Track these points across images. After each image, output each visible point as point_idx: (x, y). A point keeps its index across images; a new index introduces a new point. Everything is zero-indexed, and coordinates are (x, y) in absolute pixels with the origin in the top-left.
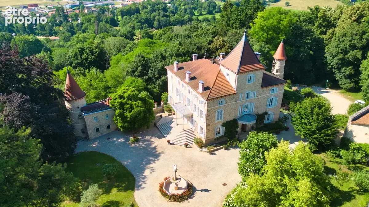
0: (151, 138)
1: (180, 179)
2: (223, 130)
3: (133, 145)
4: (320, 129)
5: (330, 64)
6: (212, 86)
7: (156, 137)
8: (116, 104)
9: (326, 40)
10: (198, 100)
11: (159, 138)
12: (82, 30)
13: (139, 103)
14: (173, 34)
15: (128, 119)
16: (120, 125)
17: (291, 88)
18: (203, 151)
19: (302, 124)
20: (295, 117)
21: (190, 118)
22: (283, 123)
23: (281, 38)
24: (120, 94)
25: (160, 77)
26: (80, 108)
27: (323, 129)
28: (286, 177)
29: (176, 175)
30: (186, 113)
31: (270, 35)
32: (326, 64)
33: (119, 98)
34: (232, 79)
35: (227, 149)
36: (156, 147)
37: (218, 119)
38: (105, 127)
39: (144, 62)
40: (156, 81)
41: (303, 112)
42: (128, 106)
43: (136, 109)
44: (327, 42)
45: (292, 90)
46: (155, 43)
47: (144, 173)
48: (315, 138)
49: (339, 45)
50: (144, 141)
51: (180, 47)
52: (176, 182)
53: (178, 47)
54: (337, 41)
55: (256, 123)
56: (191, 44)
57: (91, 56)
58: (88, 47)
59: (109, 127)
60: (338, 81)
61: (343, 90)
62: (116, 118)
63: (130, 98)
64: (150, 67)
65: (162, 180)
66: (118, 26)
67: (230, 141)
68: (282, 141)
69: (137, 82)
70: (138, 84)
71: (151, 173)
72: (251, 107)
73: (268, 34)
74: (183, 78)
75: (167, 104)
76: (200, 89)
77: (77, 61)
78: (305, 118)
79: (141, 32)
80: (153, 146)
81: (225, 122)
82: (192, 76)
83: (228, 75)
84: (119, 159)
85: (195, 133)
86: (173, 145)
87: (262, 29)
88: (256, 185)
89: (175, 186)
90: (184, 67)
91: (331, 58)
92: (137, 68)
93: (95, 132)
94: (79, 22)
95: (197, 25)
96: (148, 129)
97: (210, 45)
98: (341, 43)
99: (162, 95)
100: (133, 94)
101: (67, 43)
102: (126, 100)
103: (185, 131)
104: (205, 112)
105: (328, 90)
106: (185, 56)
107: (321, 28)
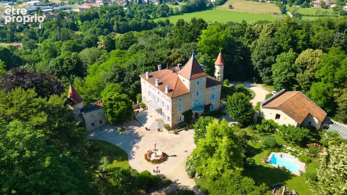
0: (133, 127)
1: (158, 150)
2: (183, 117)
3: (121, 133)
4: (243, 113)
5: (255, 66)
6: (174, 89)
7: (136, 126)
8: (107, 105)
9: (251, 49)
10: (165, 98)
11: (139, 127)
12: (43, 36)
13: (123, 103)
14: (138, 45)
15: (116, 115)
16: (110, 119)
17: (229, 85)
18: (171, 133)
19: (233, 110)
20: (228, 106)
21: (160, 111)
22: (222, 110)
23: (219, 49)
24: (108, 97)
25: (133, 82)
26: (80, 109)
27: (245, 112)
28: (217, 137)
29: (155, 147)
30: (157, 108)
31: (212, 47)
32: (252, 66)
33: (108, 100)
34: (187, 83)
35: (186, 130)
36: (137, 132)
37: (179, 110)
38: (98, 122)
39: (120, 71)
40: (131, 85)
41: (233, 102)
42: (115, 106)
43: (122, 108)
44: (252, 50)
45: (229, 86)
46: (124, 53)
47: (132, 149)
48: (240, 118)
49: (259, 53)
50: (129, 129)
51: (147, 59)
52: (156, 152)
53: (146, 59)
54: (258, 50)
55: (204, 111)
56: (155, 56)
57: (70, 66)
58: (67, 59)
59: (101, 122)
60: (261, 78)
61: (265, 84)
62: (107, 115)
63: (117, 100)
64: (125, 75)
65: (145, 152)
66: (78, 31)
67: (188, 125)
68: (215, 119)
69: (116, 87)
70: (117, 88)
71: (137, 149)
72: (200, 101)
73: (210, 47)
74: (154, 84)
75: (141, 102)
76: (166, 92)
77: (58, 70)
78: (234, 106)
79: (103, 38)
80: (135, 132)
81: (184, 112)
82: (159, 82)
83: (184, 80)
84: (113, 143)
85: (164, 121)
86: (149, 131)
87: (206, 43)
88: (202, 144)
89: (155, 155)
90: (153, 75)
91: (255, 62)
92: (115, 76)
93: (91, 126)
94: (40, 28)
95: (157, 38)
96: (130, 121)
97: (169, 56)
98: (261, 51)
99: (137, 96)
100: (118, 97)
101: (34, 50)
102: (114, 101)
103: (157, 120)
104: (170, 106)
105: (255, 84)
106: (152, 66)
107: (248, 39)
